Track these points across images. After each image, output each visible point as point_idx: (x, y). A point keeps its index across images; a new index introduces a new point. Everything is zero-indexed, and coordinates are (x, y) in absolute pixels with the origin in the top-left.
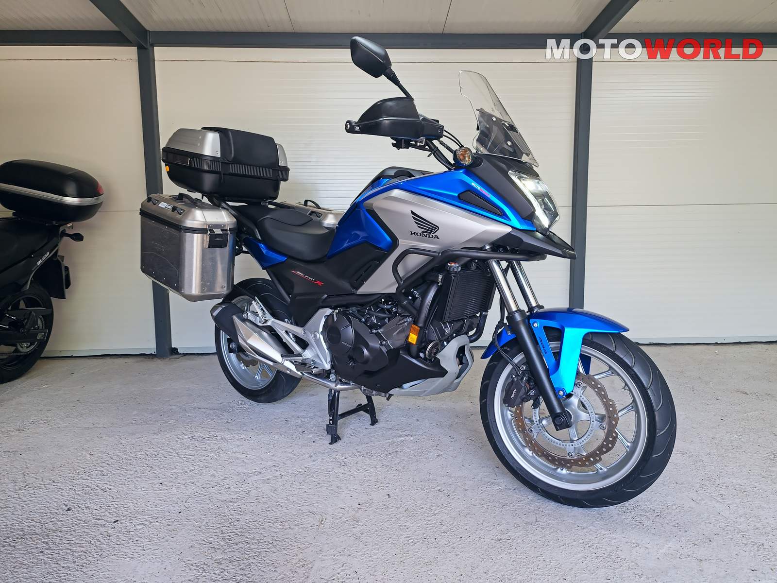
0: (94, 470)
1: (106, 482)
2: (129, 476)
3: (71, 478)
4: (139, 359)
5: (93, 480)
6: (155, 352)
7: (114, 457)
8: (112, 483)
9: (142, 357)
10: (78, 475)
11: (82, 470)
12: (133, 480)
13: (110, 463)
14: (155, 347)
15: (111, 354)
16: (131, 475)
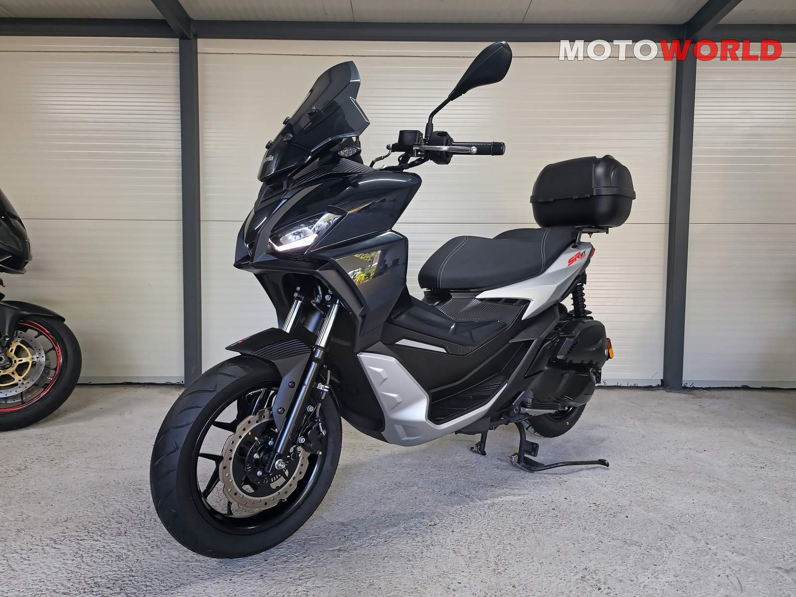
0: (109, 526)
1: (124, 545)
2: (155, 538)
3: (78, 538)
4: (163, 389)
5: (105, 541)
6: (182, 382)
7: (134, 510)
8: (130, 547)
9: (168, 386)
10: (87, 534)
11: (92, 528)
12: (159, 543)
13: (129, 518)
14: (184, 375)
15: (134, 382)
16: (156, 536)
